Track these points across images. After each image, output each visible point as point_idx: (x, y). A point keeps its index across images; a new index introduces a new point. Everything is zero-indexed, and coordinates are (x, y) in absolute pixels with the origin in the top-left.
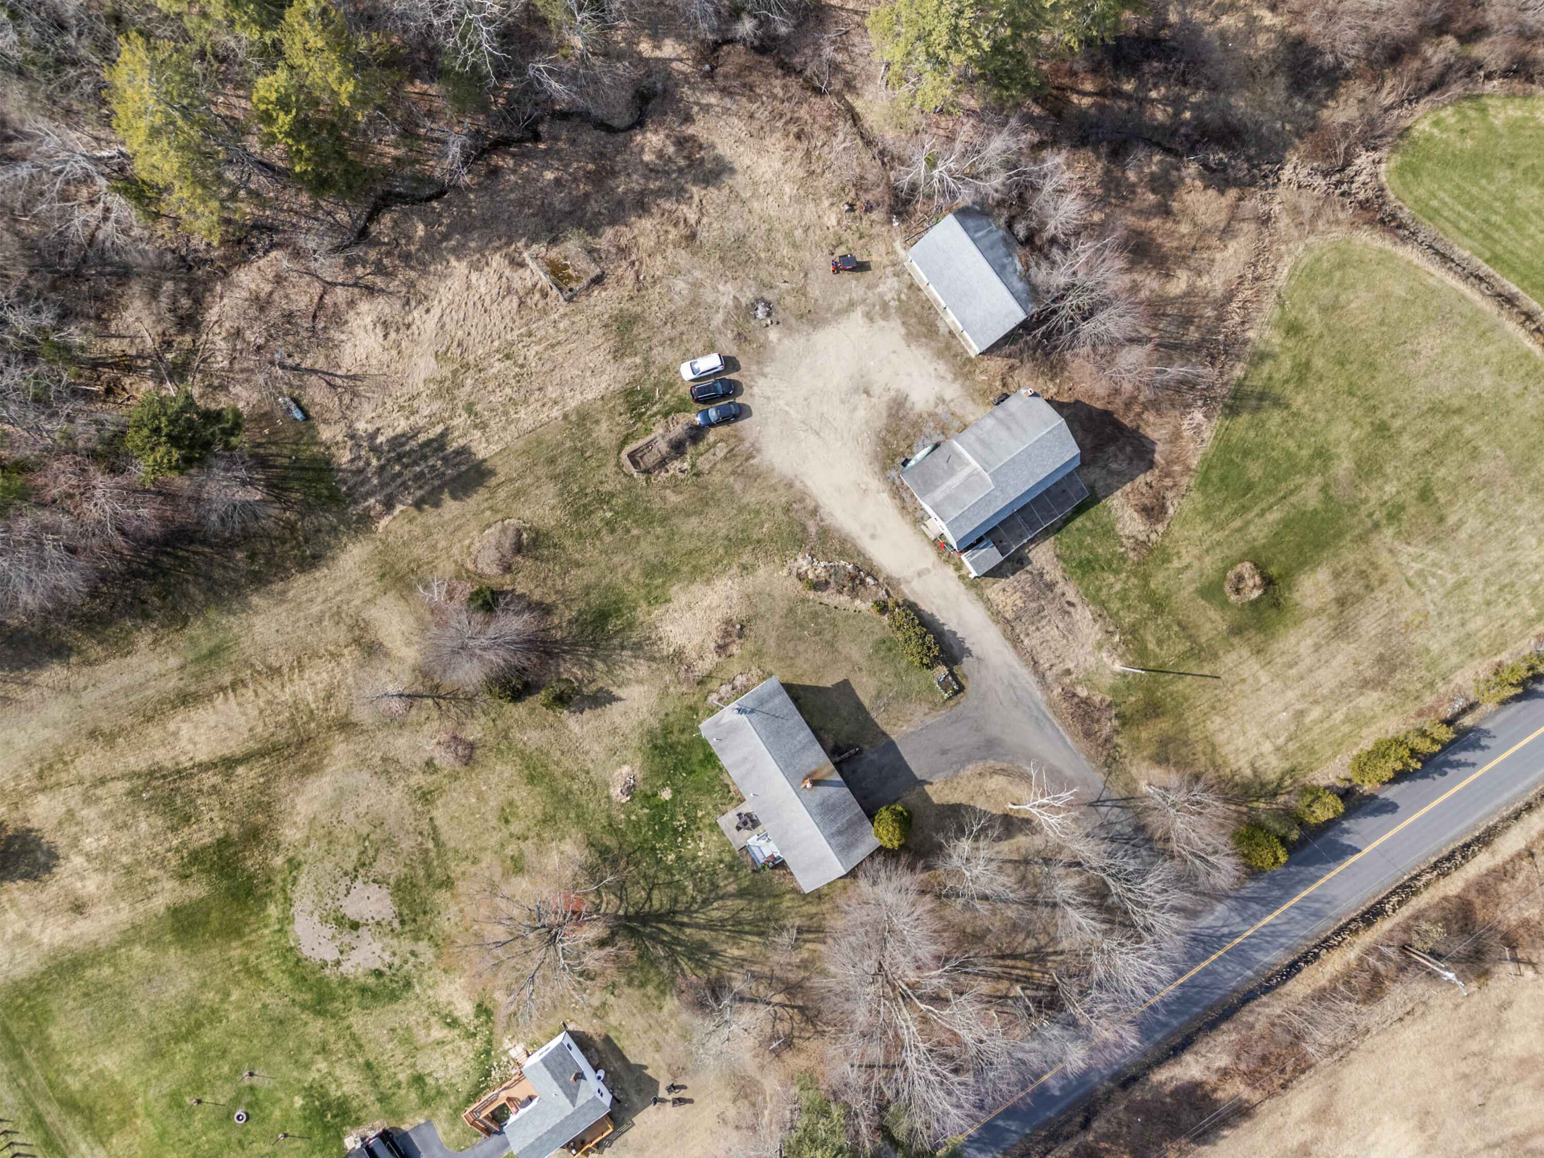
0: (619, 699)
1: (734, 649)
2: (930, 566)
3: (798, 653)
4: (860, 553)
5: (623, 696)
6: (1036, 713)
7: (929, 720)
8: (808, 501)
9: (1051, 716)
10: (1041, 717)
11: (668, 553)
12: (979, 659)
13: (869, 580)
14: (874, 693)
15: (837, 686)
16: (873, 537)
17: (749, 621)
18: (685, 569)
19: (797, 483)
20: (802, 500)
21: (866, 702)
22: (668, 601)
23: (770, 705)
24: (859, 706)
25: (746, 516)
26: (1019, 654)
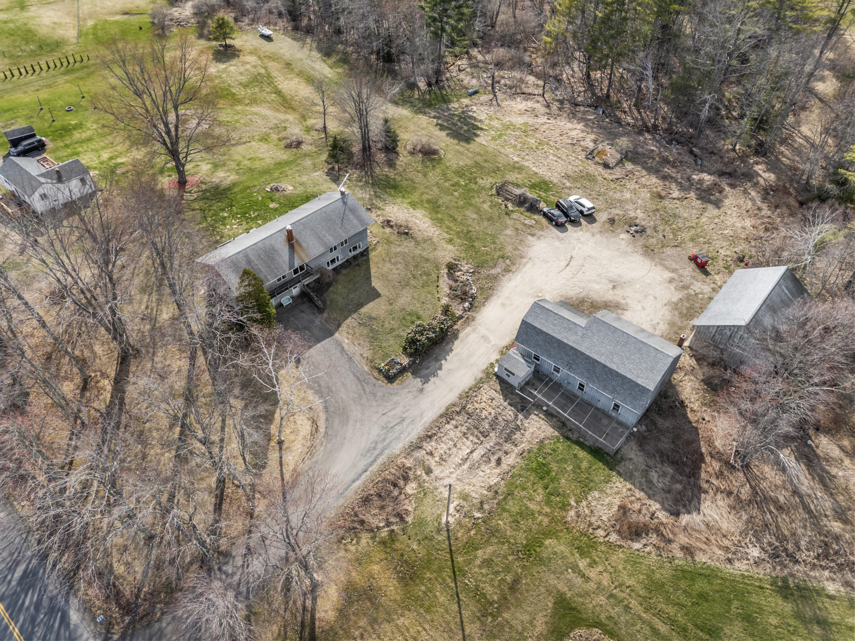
1: (388, 230)
3: (395, 264)
4: (487, 299)
6: (380, 446)
7: (357, 358)
8: (515, 267)
9: (380, 461)
10: (377, 452)
11: (447, 208)
12: (421, 390)
13: (467, 304)
14: (374, 315)
15: (374, 289)
16: (503, 305)
17: (412, 238)
18: (439, 216)
19: (525, 260)
20: (514, 264)
21: (364, 310)
22: (414, 209)
23: (352, 217)
24: (361, 305)
25: (488, 238)
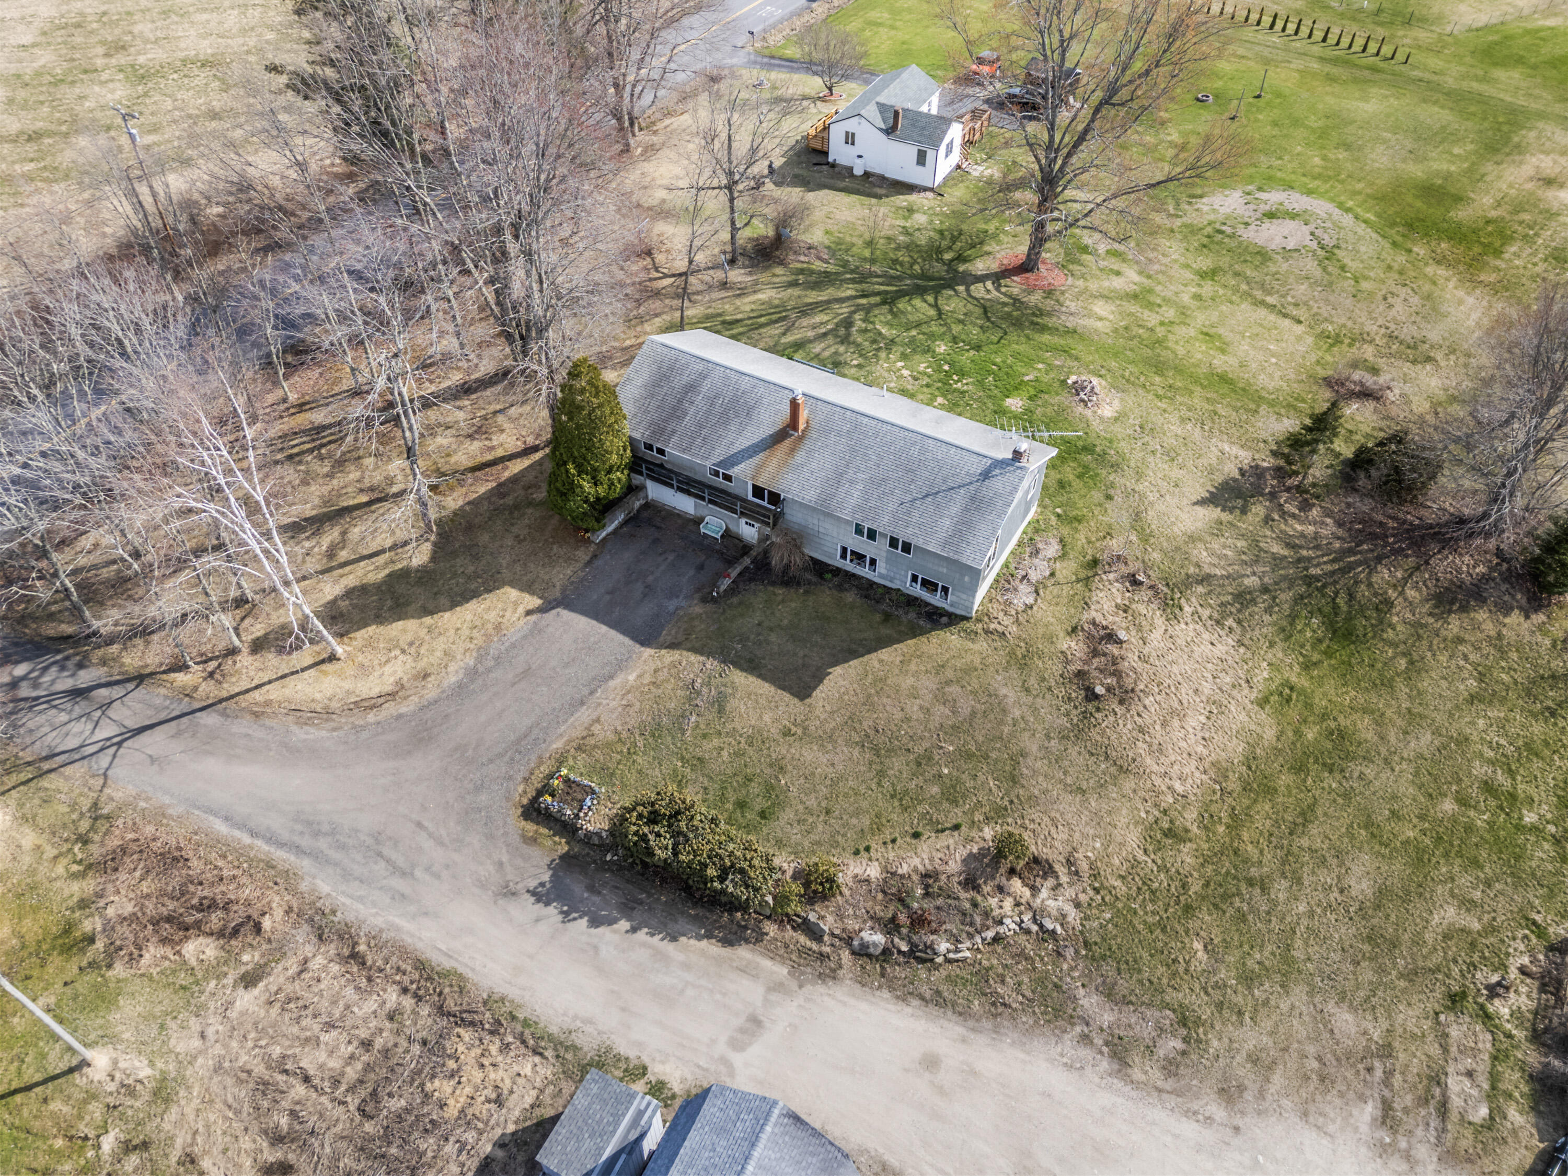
0: (1202, 502)
1: (1075, 647)
2: (737, 1059)
3: (941, 697)
4: (937, 1000)
5: (1201, 511)
6: (322, 844)
7: (584, 715)
8: (1156, 1075)
9: (280, 855)
10: (305, 842)
11: (1347, 796)
12: (508, 893)
13: (877, 938)
14: (732, 704)
15: (819, 677)
16: (931, 1063)
17: (1085, 715)
18: (1285, 780)
19: (1218, 1112)
20: (1170, 1067)
21: (739, 678)
22: (1263, 702)
23: (955, 509)
24: (752, 666)
25: (1266, 954)
26: (403, 951)
